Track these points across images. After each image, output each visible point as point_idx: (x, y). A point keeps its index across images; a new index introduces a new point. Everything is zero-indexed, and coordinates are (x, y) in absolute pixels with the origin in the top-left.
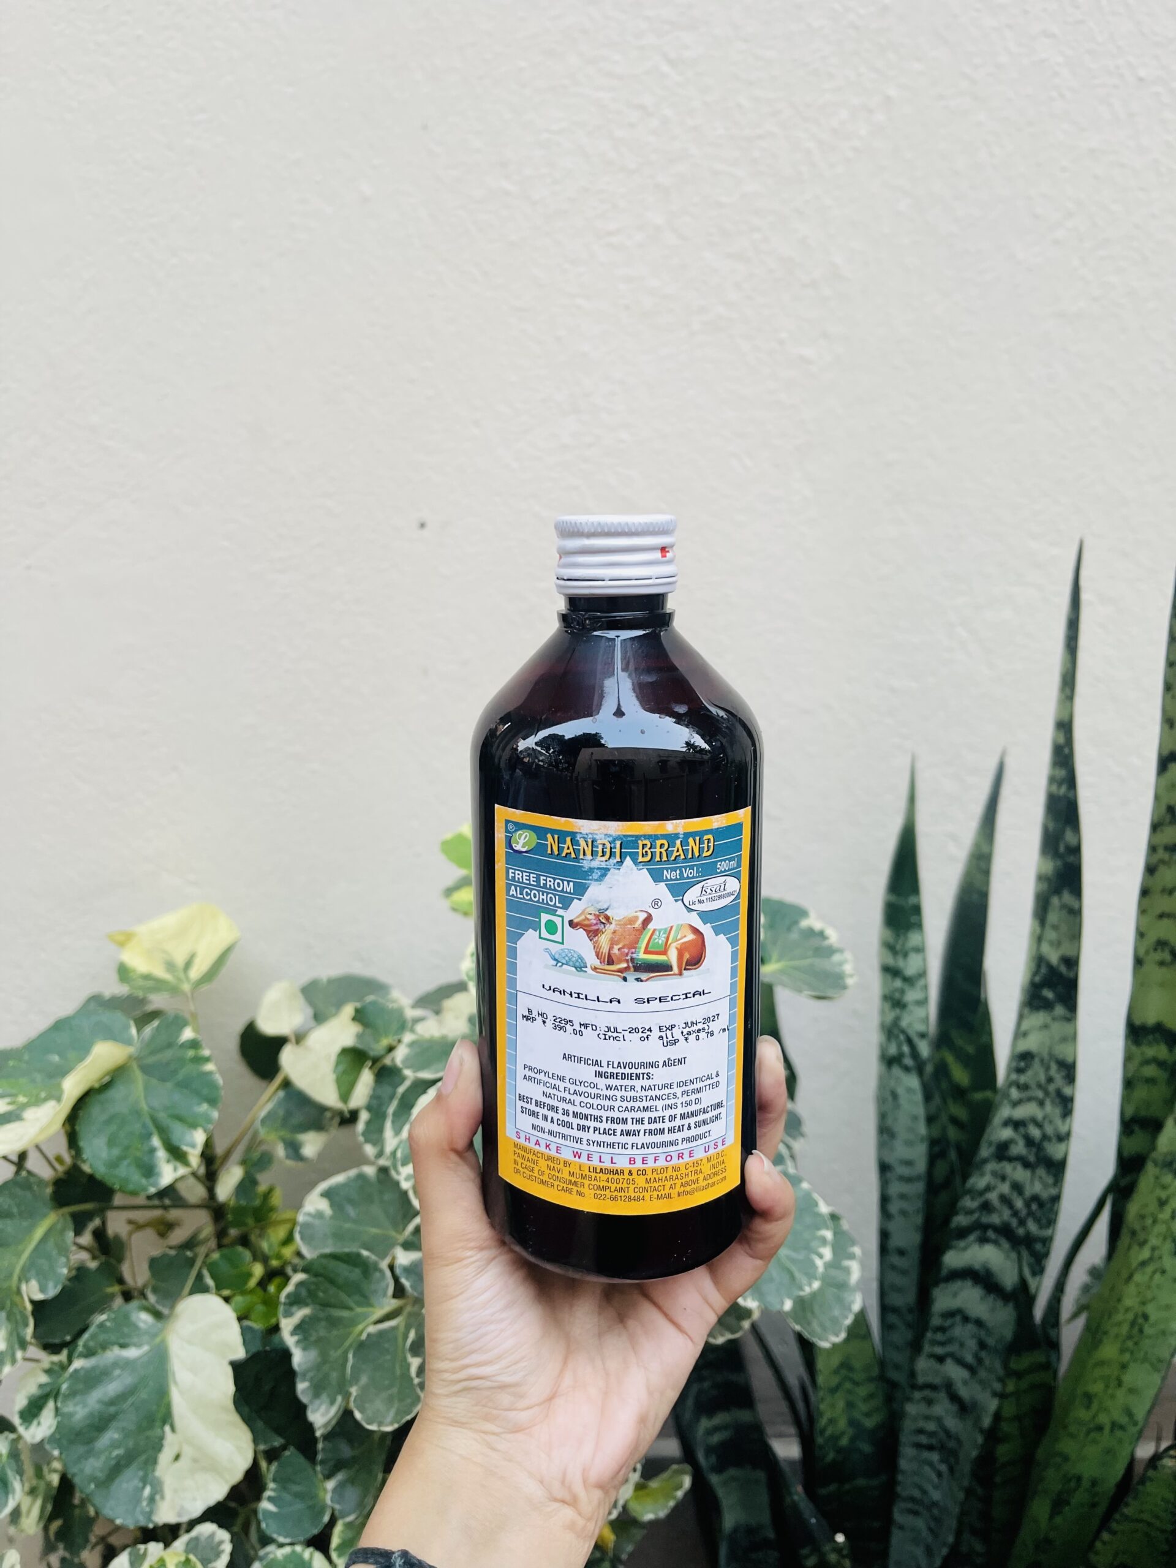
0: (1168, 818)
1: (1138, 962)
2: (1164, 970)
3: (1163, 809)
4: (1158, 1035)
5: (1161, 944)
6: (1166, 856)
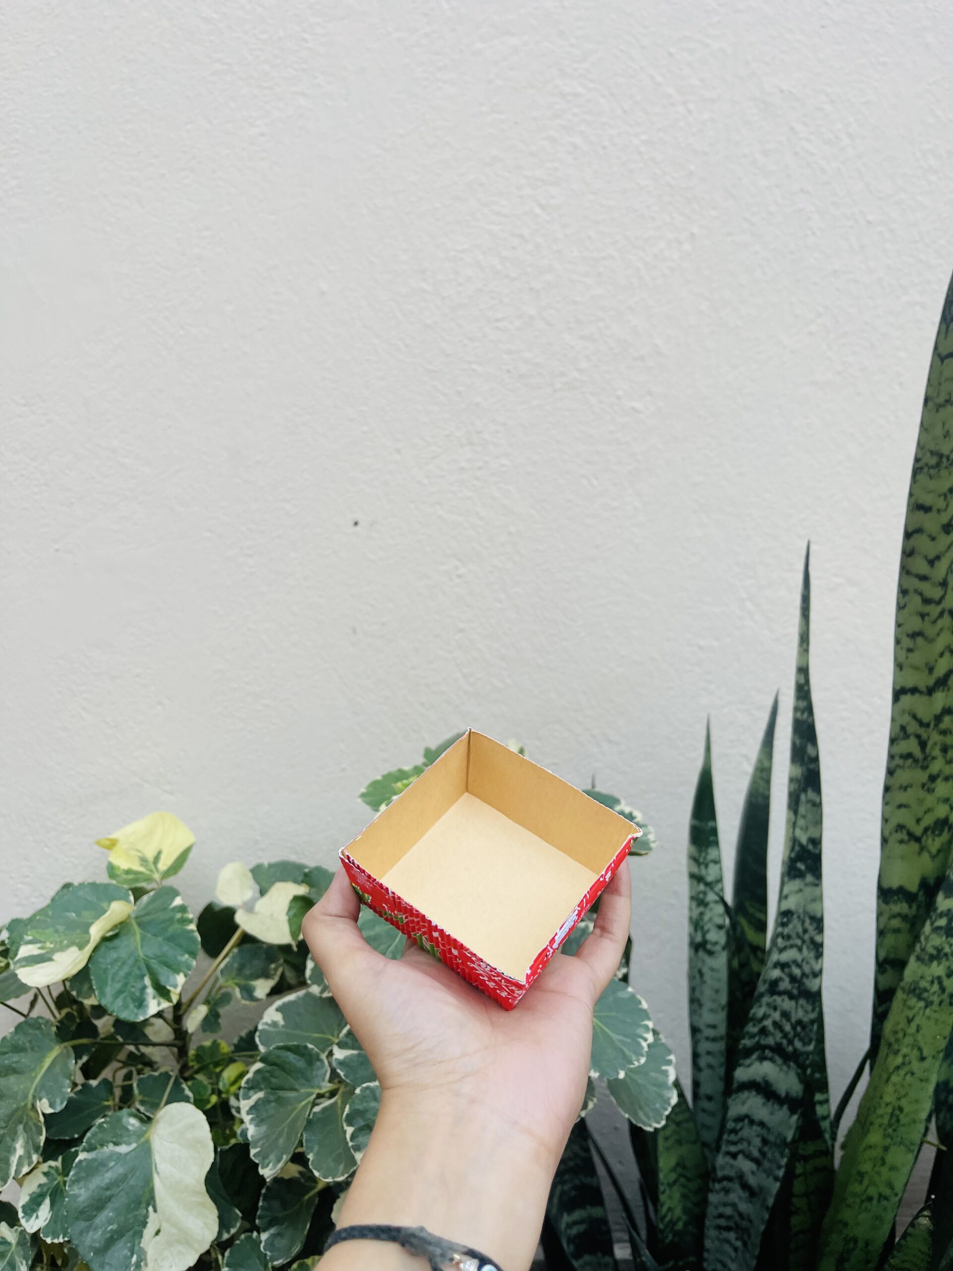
0: (902, 735)
1: (884, 841)
2: (903, 846)
3: (898, 729)
4: (900, 896)
5: (900, 827)
6: (901, 762)
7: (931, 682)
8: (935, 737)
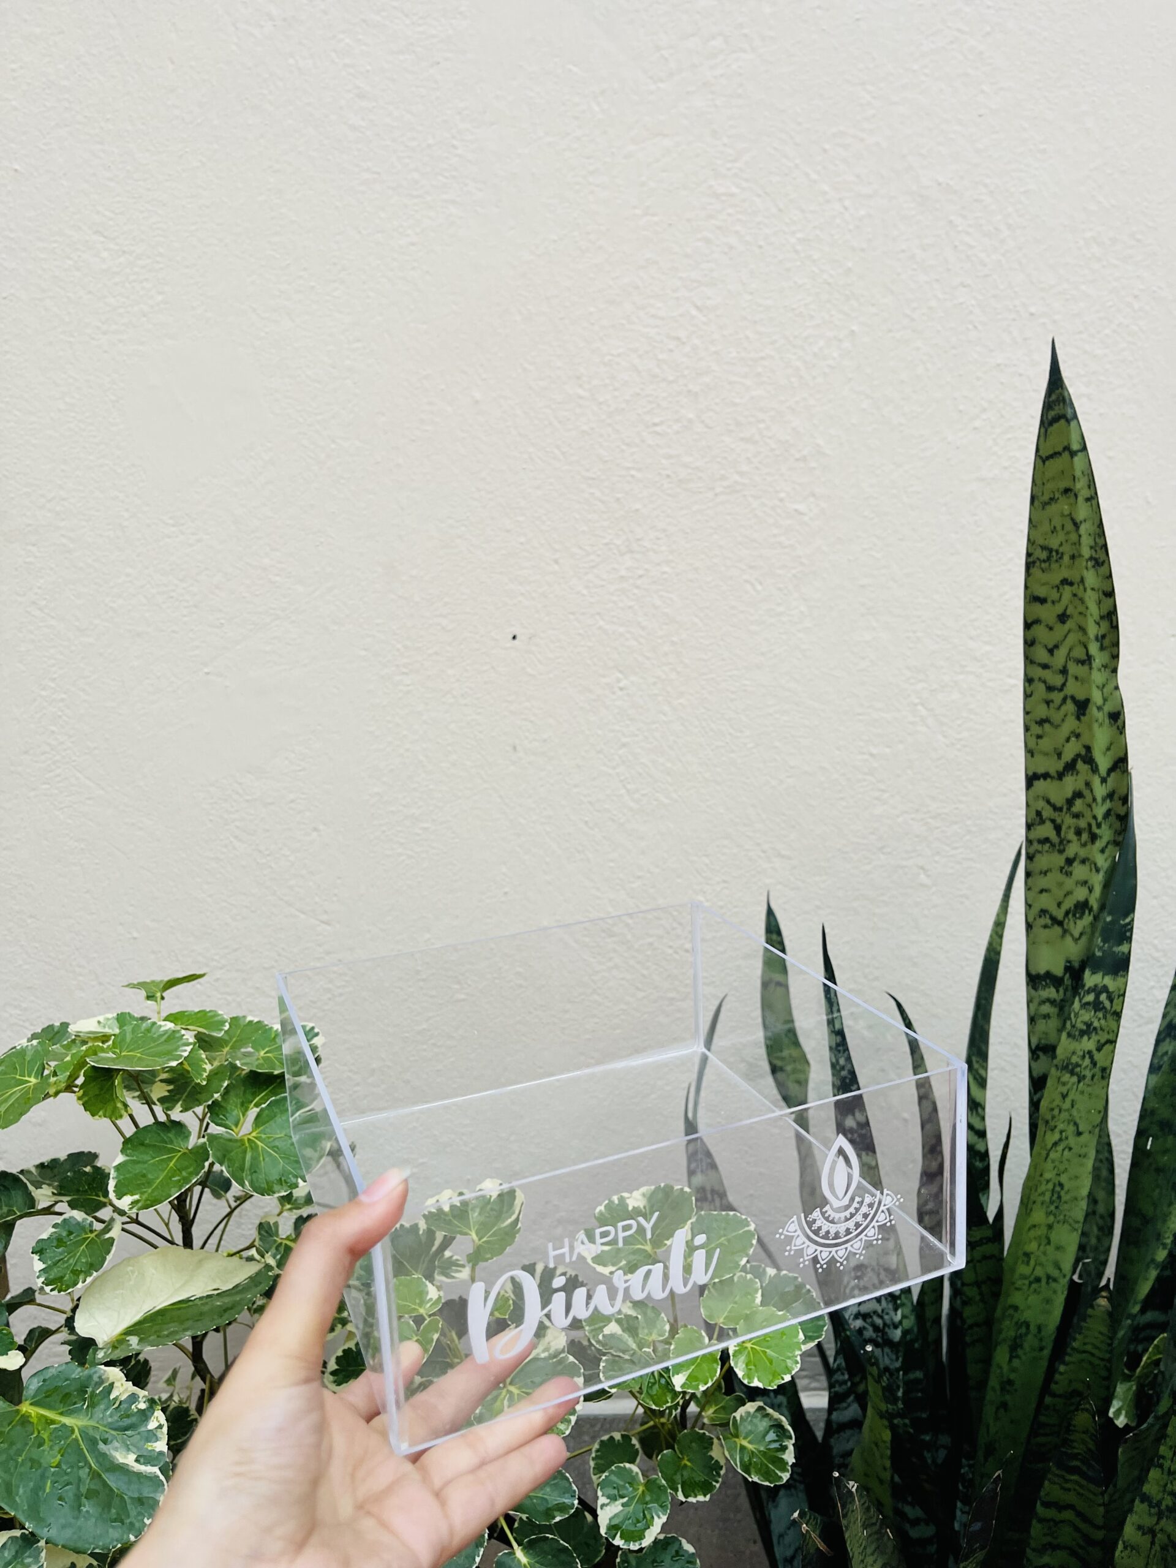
0: (1038, 819)
1: (1029, 926)
2: (1047, 930)
3: (1033, 814)
4: (1048, 981)
5: (1043, 912)
6: (1039, 847)
7: (1060, 766)
8: (1068, 821)
